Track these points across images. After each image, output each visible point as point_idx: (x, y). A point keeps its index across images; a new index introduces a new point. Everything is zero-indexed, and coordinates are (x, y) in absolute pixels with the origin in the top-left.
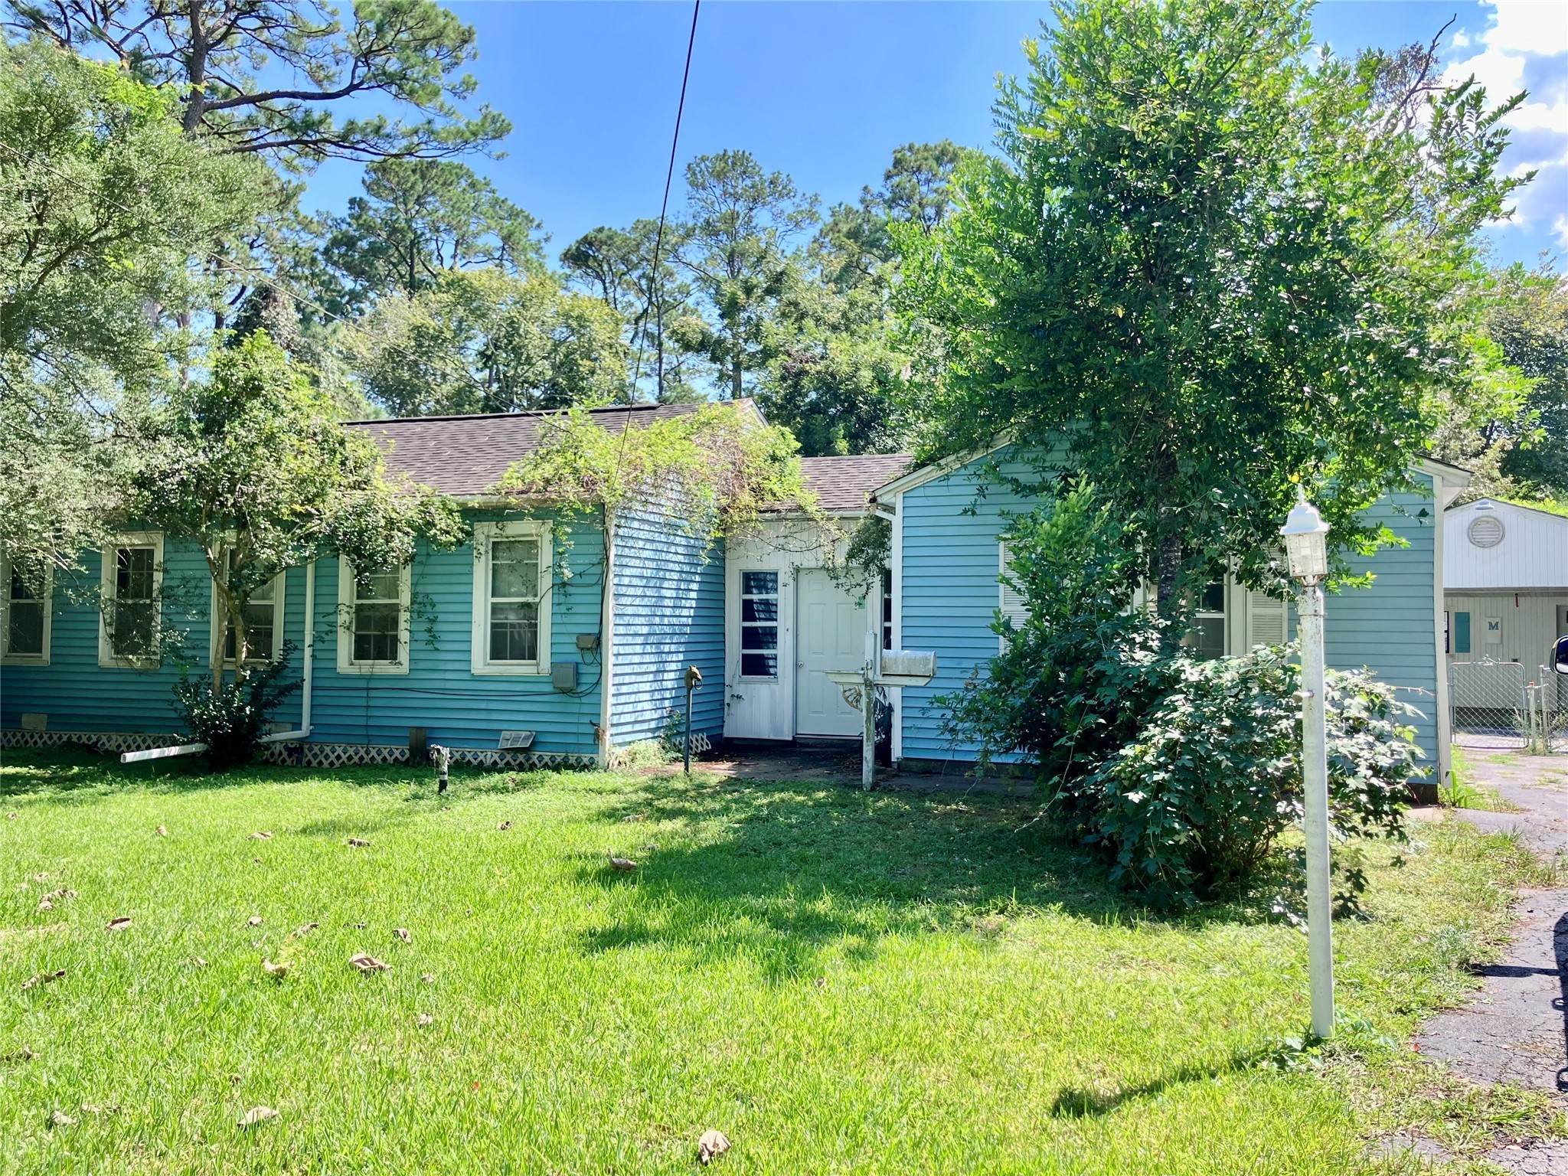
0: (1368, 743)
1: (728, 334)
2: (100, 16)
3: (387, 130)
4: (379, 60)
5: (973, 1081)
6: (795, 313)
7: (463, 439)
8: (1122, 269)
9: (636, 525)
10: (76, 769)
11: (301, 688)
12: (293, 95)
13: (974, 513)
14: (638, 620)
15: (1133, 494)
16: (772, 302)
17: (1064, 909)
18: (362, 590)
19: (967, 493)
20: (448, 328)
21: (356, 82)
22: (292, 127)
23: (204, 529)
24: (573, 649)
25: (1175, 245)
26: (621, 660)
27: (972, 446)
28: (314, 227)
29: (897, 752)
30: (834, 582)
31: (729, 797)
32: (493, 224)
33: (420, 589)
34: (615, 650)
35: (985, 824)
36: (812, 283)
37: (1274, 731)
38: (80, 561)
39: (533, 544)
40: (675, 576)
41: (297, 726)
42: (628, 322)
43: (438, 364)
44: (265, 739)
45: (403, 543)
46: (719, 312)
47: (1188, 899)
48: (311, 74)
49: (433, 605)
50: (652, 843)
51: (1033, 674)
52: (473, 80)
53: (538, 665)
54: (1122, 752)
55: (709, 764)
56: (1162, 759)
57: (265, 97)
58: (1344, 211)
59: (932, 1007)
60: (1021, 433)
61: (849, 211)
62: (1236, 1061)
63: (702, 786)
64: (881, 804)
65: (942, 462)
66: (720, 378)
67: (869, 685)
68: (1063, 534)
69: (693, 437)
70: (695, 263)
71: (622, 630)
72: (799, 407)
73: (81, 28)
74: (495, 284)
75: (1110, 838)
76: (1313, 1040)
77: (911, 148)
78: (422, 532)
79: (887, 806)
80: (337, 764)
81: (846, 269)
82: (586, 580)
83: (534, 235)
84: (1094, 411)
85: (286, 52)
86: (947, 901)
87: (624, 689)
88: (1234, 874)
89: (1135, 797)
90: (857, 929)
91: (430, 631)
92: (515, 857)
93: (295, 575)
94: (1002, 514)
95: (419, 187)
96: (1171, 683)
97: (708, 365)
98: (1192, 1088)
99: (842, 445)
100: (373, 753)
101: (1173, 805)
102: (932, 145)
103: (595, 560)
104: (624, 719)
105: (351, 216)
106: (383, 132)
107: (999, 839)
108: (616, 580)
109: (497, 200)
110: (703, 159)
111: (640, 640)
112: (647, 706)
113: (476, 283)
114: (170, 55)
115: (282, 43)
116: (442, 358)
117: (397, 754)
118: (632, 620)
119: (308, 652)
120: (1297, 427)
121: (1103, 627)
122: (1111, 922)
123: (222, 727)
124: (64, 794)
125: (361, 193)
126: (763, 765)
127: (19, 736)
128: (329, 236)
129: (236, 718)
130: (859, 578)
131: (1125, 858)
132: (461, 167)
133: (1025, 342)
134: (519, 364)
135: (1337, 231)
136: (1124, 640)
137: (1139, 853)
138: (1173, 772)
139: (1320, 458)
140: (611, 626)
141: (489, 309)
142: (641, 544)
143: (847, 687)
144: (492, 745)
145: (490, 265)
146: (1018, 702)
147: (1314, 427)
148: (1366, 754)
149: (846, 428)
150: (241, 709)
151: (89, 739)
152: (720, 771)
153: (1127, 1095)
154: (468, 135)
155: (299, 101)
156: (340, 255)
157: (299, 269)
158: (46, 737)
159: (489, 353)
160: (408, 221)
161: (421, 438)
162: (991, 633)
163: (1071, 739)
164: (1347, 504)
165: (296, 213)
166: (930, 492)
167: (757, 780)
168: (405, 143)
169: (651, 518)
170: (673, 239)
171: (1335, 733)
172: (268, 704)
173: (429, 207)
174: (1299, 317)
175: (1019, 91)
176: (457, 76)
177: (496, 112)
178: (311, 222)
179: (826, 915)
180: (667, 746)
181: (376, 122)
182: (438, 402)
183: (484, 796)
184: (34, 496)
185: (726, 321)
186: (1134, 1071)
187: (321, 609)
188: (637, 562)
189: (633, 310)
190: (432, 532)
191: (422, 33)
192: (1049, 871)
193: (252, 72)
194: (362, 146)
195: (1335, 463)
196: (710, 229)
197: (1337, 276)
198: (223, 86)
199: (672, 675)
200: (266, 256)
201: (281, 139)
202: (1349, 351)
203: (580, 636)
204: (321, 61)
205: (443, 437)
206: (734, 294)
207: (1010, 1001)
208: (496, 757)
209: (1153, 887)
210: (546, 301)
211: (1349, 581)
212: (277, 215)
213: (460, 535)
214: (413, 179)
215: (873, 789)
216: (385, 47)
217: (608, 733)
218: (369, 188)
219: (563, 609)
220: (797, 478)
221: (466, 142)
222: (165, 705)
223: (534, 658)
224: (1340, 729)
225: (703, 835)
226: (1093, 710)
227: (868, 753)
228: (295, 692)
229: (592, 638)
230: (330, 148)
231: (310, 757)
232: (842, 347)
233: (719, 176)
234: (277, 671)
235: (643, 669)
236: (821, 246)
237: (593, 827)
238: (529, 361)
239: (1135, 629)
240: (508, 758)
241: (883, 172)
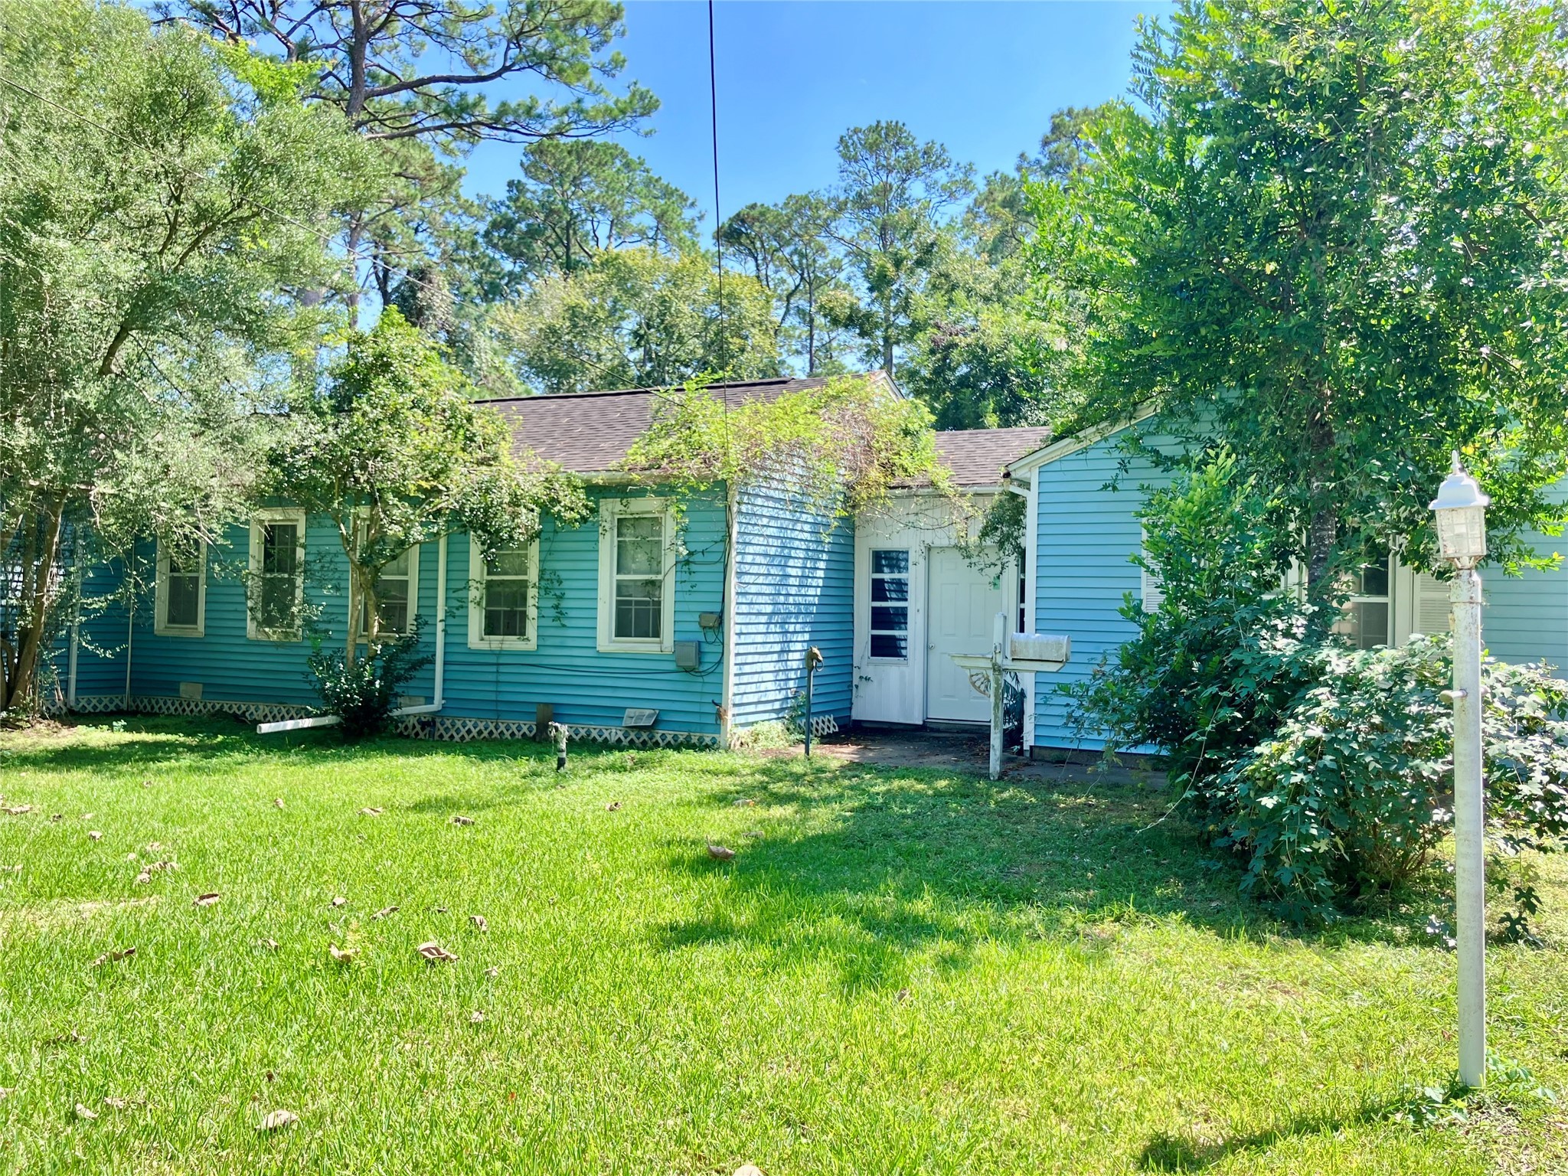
0: (1545, 745)
1: (875, 308)
2: (268, 9)
3: (540, 110)
4: (530, 42)
5: (1053, 1119)
6: (944, 285)
7: (595, 416)
8: (1272, 221)
9: (759, 501)
10: (220, 738)
11: (432, 662)
12: (448, 79)
13: (1115, 489)
14: (761, 599)
15: (1285, 468)
16: (922, 274)
17: (1186, 919)
18: (490, 566)
19: (1108, 468)
20: (602, 308)
21: (508, 64)
22: (447, 111)
23: (336, 505)
24: (696, 627)
25: (1331, 193)
26: (743, 639)
27: (1113, 417)
28: (475, 210)
29: (1029, 740)
30: (968, 561)
31: (846, 782)
32: (646, 203)
33: (548, 566)
34: (738, 629)
35: (1115, 821)
36: (963, 254)
37: (1432, 731)
38: (225, 536)
39: (656, 521)
40: (802, 554)
41: (430, 700)
42: (780, 299)
43: (592, 344)
44: (396, 713)
45: (529, 519)
46: (867, 285)
47: (1329, 914)
48: (466, 58)
49: (560, 582)
50: (757, 830)
51: (1165, 661)
52: (622, 57)
53: (661, 643)
54: (1257, 750)
55: (833, 747)
56: (1301, 759)
57: (422, 82)
58: (1530, 149)
59: (1021, 1027)
60: (1167, 403)
61: (1005, 179)
62: (1365, 1112)
63: (821, 770)
64: (1006, 795)
65: (1081, 434)
66: (868, 353)
67: (998, 669)
68: (1200, 510)
69: (821, 412)
70: (848, 237)
71: (744, 609)
72: (949, 381)
73: (250, 21)
74: (648, 262)
75: (1243, 843)
76: (1458, 1091)
77: (1070, 113)
78: (546, 510)
79: (1012, 797)
80: (468, 738)
81: (1001, 239)
82: (709, 558)
83: (688, 214)
84: (1242, 378)
85: (442, 37)
86: (1059, 905)
87: (747, 669)
88: (1384, 886)
89: (1268, 802)
90: (954, 933)
91: (556, 607)
92: (615, 841)
93: (428, 549)
94: (1142, 488)
95: (575, 167)
96: (1314, 675)
97: (859, 340)
98: (1309, 1143)
99: (992, 419)
100: (502, 727)
101: (1311, 810)
102: (1092, 109)
103: (717, 537)
104: (746, 699)
105: (510, 199)
106: (534, 112)
107: (1127, 837)
108: (739, 558)
109: (650, 179)
110: (856, 131)
111: (764, 619)
112: (771, 686)
113: (630, 263)
114: (335, 46)
115: (439, 28)
116: (596, 338)
117: (525, 729)
118: (755, 599)
119: (440, 626)
120: (1473, 394)
121: (1242, 612)
122: (1237, 936)
123: (353, 700)
124: (204, 763)
125: (519, 175)
126: (889, 750)
127: (177, 704)
128: (489, 219)
129: (366, 692)
130: (993, 558)
131: (1258, 865)
132: (616, 147)
133: (1167, 304)
134: (670, 343)
135: (1521, 170)
136: (1264, 626)
137: (1272, 861)
138: (1313, 773)
139: (1499, 426)
140: (733, 604)
141: (642, 288)
142: (765, 521)
143: (974, 672)
144: (617, 722)
145: (644, 245)
146: (1145, 692)
147: (1493, 393)
148: (1542, 758)
149: (997, 403)
150: (371, 683)
151: (239, 708)
152: (843, 754)
153: (1232, 1146)
154: (616, 112)
155: (454, 85)
156: (500, 238)
157: (461, 252)
158: (201, 706)
159: (642, 332)
160: (565, 202)
161: (555, 415)
162: (1120, 617)
163: (1203, 734)
164: (1530, 479)
165: (457, 197)
166: (1066, 466)
167: (880, 766)
168: (555, 123)
169: (776, 494)
170: (824, 214)
171: (1504, 733)
172: (398, 679)
173: (585, 188)
174: (1476, 268)
175: (1162, 32)
176: (605, 55)
177: (644, 89)
178: (472, 205)
179: (924, 917)
180: (792, 727)
181: (528, 102)
182: (592, 381)
183: (600, 776)
184: (166, 474)
185: (875, 294)
186: (1240, 1116)
187: (454, 585)
188: (761, 540)
189: (785, 287)
190: (556, 509)
191: (571, 12)
192: (1176, 875)
193: (411, 59)
194: (514, 127)
195: (1517, 433)
196: (862, 202)
197: (1521, 222)
198: (384, 74)
199: (797, 656)
200: (430, 240)
201: (438, 124)
202: (1533, 305)
203: (703, 614)
204: (475, 45)
205: (577, 413)
206: (883, 267)
207: (1111, 1023)
208: (620, 735)
209: (1288, 899)
210: (697, 279)
211: (1531, 563)
212: (439, 200)
213: (584, 512)
214: (568, 160)
215: (1000, 778)
216: (536, 28)
217: (730, 713)
218: (527, 171)
219: (687, 587)
220: (928, 453)
221: (615, 120)
222: (300, 677)
223: (658, 636)
224: (1511, 730)
225: (811, 823)
226: (1230, 703)
227: (996, 740)
228: (427, 666)
229: (715, 616)
230: (484, 131)
231: (442, 731)
232: (994, 318)
233: (871, 148)
234: (408, 645)
235: (767, 648)
236: (976, 216)
237: (701, 811)
238: (680, 340)
239: (1279, 614)
240: (632, 735)
241: (1039, 137)
